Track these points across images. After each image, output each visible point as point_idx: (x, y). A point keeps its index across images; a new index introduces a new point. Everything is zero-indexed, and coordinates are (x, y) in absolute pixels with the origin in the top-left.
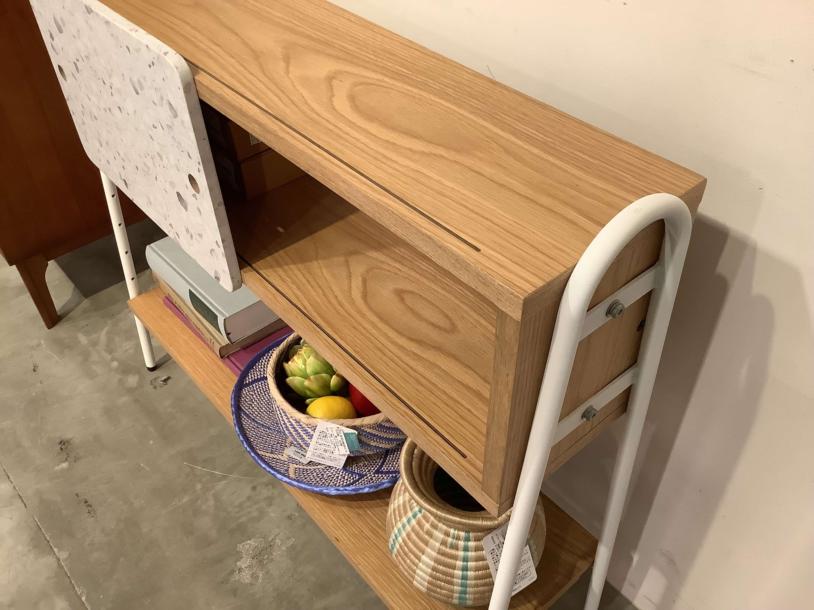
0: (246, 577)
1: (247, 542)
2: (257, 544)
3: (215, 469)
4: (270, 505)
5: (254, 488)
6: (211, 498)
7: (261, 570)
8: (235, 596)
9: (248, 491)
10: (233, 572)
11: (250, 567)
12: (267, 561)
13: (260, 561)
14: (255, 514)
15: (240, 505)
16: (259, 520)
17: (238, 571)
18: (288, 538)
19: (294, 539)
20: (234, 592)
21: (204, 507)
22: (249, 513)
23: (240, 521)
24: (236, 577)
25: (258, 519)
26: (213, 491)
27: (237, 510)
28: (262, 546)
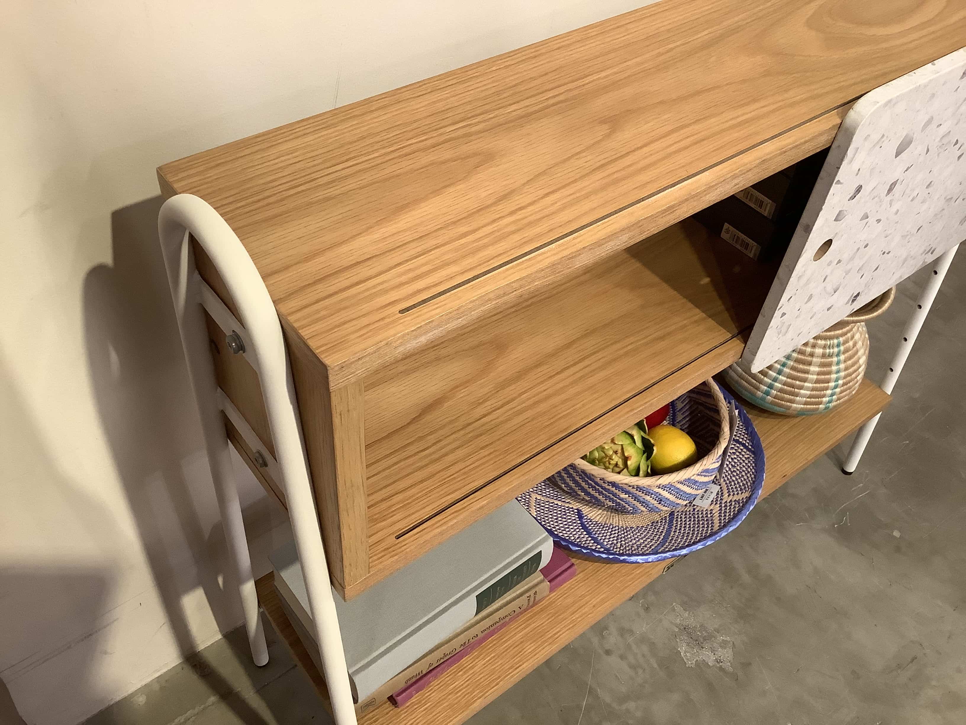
0: (727, 654)
1: (682, 655)
2: (684, 645)
3: (579, 707)
4: (631, 632)
5: (608, 652)
6: (624, 707)
7: (715, 637)
8: (750, 664)
9: (613, 660)
10: (721, 669)
11: (713, 651)
12: (704, 632)
13: (705, 640)
14: (645, 649)
15: (633, 667)
16: (654, 643)
17: (721, 664)
18: (674, 610)
19: (674, 604)
20: (746, 665)
21: (639, 714)
22: (643, 656)
23: (655, 666)
24: (727, 666)
25: (652, 645)
26: (615, 705)
27: (640, 671)
28: (686, 638)
